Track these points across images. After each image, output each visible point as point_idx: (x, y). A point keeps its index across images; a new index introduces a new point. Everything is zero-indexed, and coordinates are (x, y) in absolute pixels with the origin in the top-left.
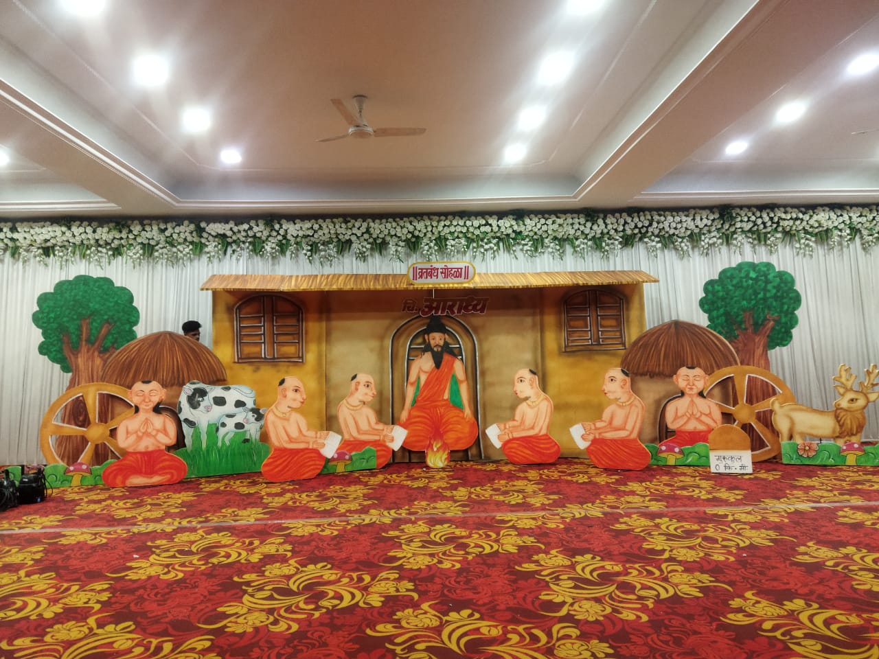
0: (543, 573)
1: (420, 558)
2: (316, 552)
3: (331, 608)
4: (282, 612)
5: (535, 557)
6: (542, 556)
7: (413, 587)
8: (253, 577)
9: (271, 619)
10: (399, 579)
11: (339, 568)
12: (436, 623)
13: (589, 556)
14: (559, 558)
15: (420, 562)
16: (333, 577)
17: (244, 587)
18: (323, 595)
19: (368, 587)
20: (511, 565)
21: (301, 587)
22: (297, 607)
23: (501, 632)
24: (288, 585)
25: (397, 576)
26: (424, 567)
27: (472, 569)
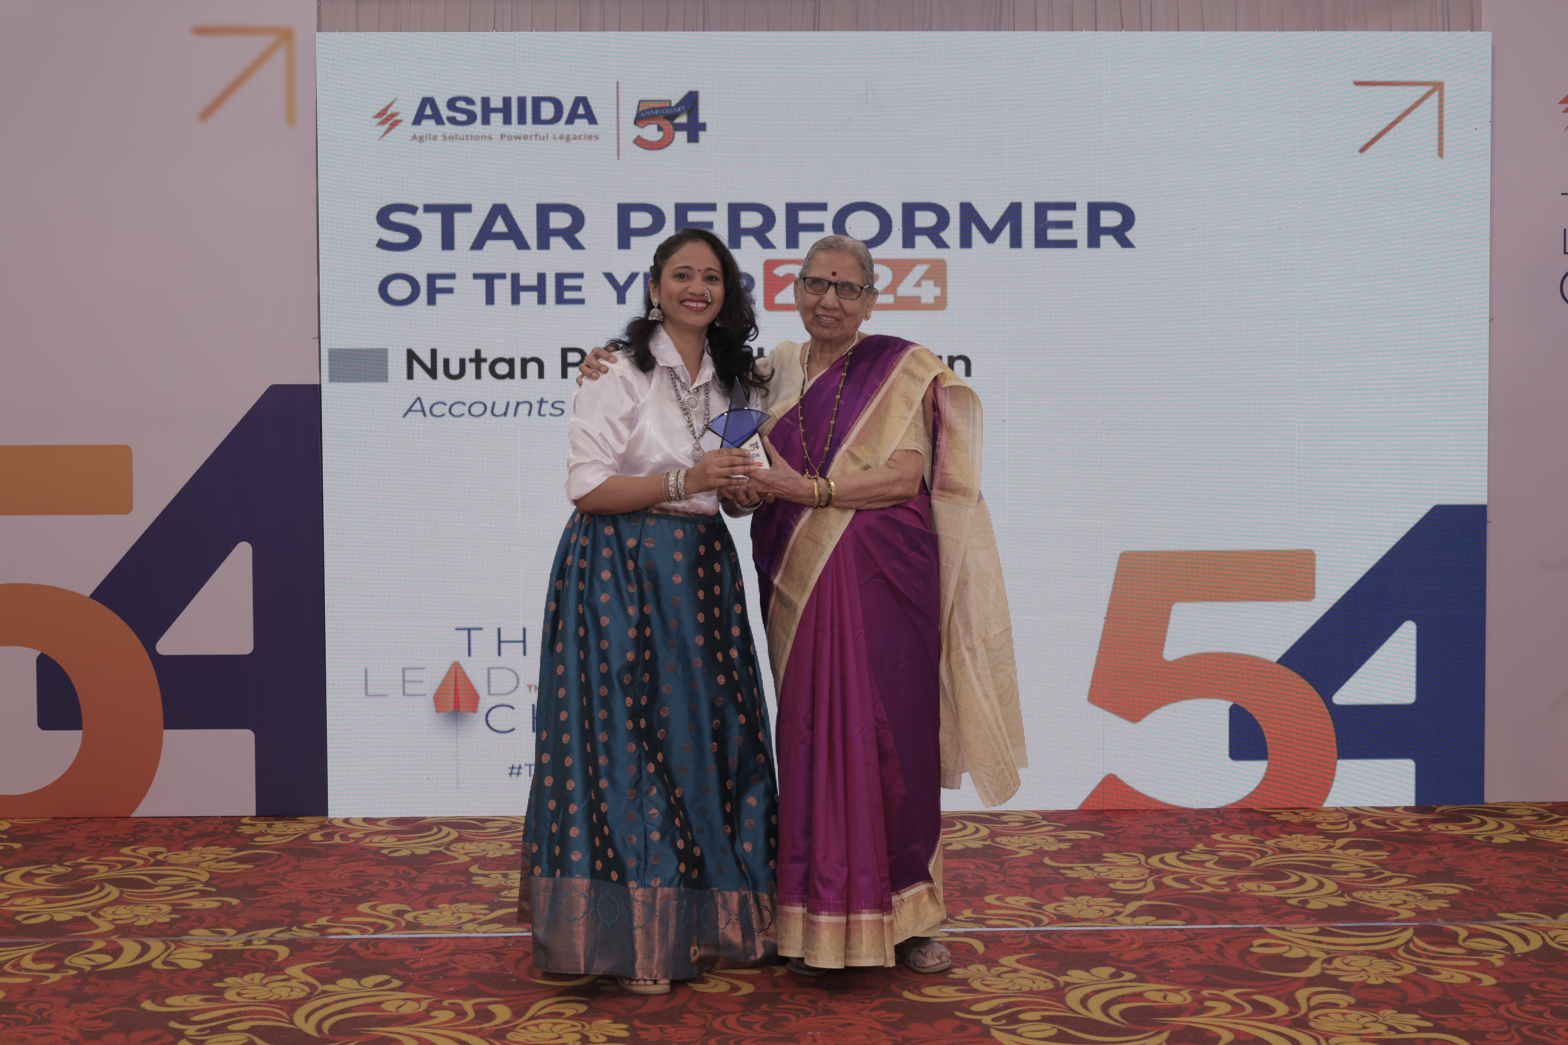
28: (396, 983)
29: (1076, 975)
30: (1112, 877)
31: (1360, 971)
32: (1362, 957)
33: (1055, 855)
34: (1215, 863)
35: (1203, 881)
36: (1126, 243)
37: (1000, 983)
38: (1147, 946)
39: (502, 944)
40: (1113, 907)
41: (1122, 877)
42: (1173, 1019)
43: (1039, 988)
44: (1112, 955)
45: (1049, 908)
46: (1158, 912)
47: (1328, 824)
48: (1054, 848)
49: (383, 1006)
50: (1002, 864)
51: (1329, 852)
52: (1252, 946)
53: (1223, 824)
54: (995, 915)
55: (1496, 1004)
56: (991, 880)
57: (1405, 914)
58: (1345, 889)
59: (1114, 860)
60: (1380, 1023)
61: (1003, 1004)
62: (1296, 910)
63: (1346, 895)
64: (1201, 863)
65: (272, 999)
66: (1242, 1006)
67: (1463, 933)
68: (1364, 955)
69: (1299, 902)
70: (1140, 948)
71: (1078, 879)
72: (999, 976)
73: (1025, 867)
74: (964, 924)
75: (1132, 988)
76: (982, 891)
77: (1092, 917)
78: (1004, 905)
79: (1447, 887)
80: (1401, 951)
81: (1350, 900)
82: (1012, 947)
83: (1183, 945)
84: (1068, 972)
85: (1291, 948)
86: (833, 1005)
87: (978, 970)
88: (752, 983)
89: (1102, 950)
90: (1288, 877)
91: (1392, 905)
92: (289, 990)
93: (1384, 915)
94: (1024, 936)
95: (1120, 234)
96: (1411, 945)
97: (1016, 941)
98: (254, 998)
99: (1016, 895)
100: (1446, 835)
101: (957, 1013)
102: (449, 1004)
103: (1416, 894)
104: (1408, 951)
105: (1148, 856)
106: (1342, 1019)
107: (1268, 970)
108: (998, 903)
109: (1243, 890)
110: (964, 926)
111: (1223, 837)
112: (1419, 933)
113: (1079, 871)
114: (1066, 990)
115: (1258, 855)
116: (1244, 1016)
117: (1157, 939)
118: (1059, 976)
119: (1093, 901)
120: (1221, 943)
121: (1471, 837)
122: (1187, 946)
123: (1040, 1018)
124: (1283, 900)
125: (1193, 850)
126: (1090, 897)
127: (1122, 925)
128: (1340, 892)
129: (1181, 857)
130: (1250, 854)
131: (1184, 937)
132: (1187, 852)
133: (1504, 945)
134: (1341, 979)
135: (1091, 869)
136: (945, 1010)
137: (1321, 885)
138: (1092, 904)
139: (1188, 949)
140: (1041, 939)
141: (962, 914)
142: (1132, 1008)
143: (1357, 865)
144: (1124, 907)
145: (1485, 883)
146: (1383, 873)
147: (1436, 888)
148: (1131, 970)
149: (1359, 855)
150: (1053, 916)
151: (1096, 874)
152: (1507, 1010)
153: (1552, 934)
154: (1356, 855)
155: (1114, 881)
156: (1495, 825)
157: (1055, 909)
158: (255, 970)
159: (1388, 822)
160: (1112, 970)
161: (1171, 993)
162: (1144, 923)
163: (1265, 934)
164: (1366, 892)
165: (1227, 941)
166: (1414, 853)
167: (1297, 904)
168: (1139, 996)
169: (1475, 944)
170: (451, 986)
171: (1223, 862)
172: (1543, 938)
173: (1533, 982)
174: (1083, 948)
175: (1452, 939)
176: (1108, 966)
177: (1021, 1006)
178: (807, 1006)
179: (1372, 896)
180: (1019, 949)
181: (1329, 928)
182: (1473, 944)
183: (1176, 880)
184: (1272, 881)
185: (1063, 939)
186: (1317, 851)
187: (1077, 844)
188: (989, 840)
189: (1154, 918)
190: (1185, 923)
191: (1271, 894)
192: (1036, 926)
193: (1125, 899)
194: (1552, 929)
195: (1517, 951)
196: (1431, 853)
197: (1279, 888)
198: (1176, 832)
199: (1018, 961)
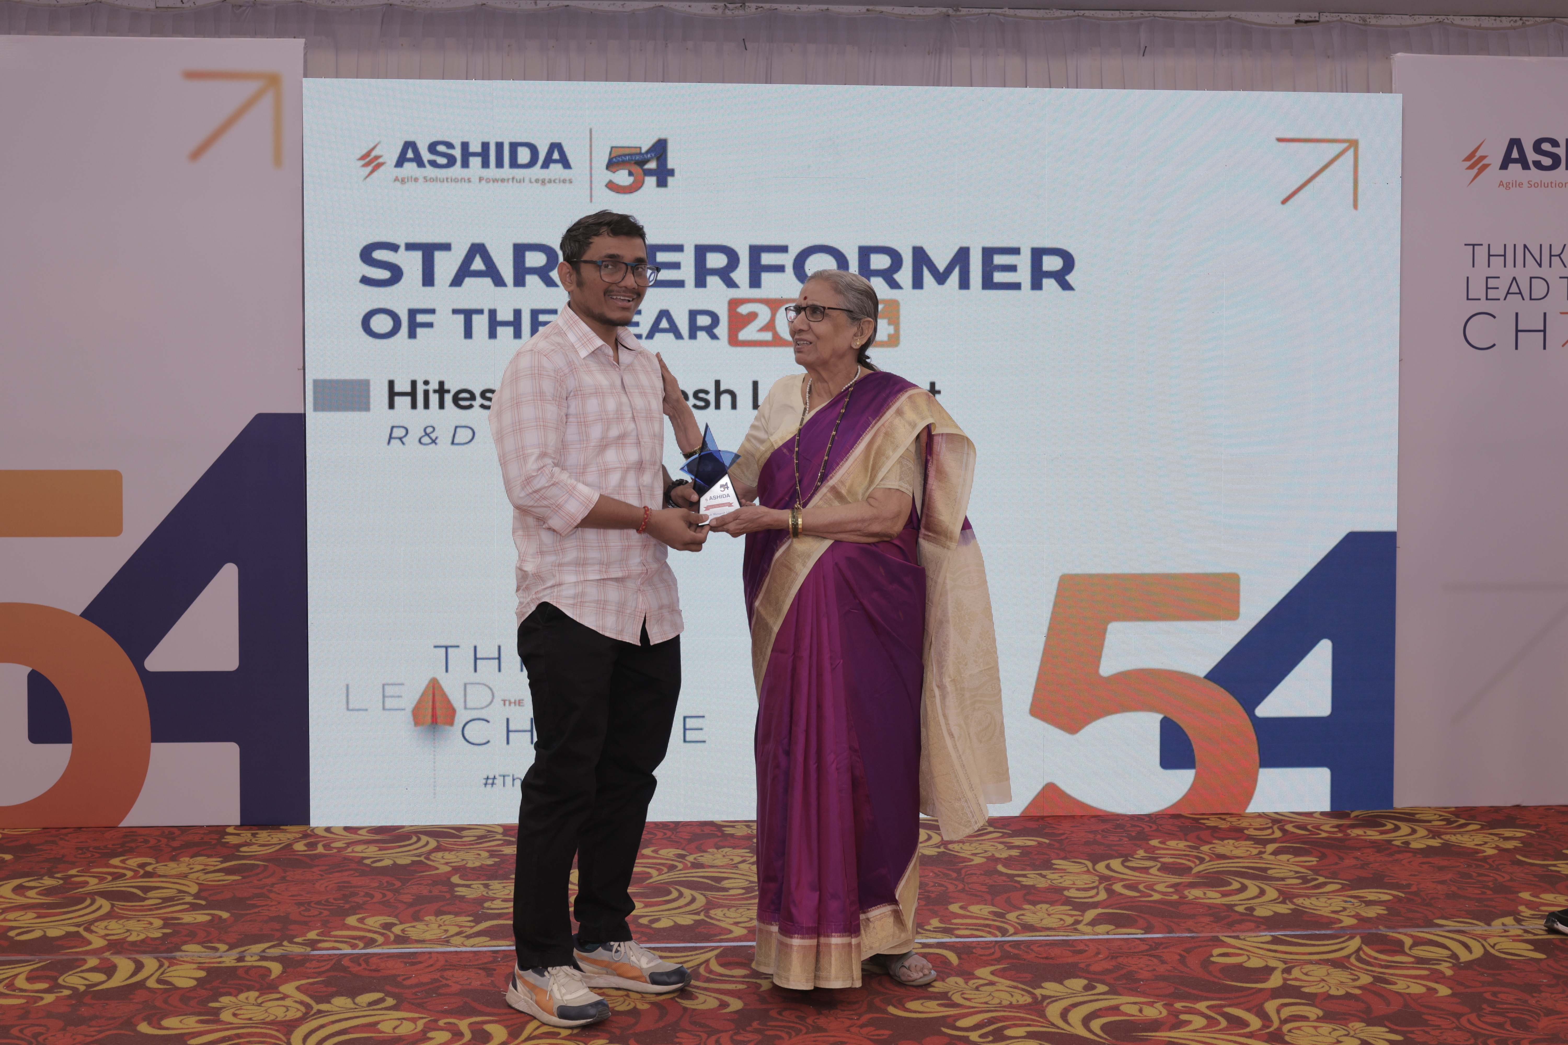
28: (390, 1002)
29: (1050, 988)
30: (1065, 884)
31: (1320, 981)
32: (1319, 966)
33: (1008, 862)
34: (1159, 870)
35: (1151, 887)
36: (1066, 286)
37: (980, 996)
38: (1113, 957)
39: (491, 959)
40: (1072, 916)
41: (1074, 884)
42: (1154, 1034)
43: (1018, 1001)
44: (1082, 965)
45: (1012, 916)
46: (1118, 921)
47: (1255, 829)
48: (1004, 855)
49: (379, 1026)
50: (958, 871)
51: (1261, 857)
52: (1212, 956)
53: (1157, 830)
54: (962, 924)
55: (1458, 1016)
56: (951, 888)
57: (1349, 921)
58: (1286, 896)
59: (1064, 867)
60: (1352, 1036)
61: (986, 1019)
62: (1245, 917)
63: (1287, 902)
64: (1145, 870)
65: (268, 1019)
66: (1216, 1019)
67: (1408, 942)
68: (1319, 964)
69: (1246, 909)
70: (1106, 958)
71: (1033, 886)
72: (977, 989)
73: (981, 874)
74: (934, 935)
75: (1107, 1001)
76: (943, 900)
77: (1054, 926)
78: (968, 914)
79: (1380, 893)
80: (1353, 960)
81: (1293, 907)
82: (984, 958)
83: (1147, 955)
84: (1043, 985)
85: (1249, 958)
86: (822, 1021)
87: (956, 983)
88: (739, 998)
89: (1070, 960)
90: (1230, 884)
91: (1333, 912)
92: (284, 1009)
93: (1328, 923)
94: (994, 946)
95: (1061, 278)
96: (1361, 953)
97: (988, 952)
98: (250, 1019)
99: (978, 903)
100: (1366, 840)
101: (944, 1030)
102: (445, 1024)
103: (1352, 900)
104: (1360, 960)
105: (1094, 863)
106: (1315, 1033)
107: (1233, 981)
108: (962, 912)
109: (1191, 897)
110: (934, 936)
111: (1160, 842)
112: (1367, 940)
113: (1032, 878)
114: (1045, 1004)
115: (1198, 862)
116: (1220, 1030)
117: (1121, 949)
118: (1035, 989)
119: (1052, 909)
120: (1182, 953)
121: (1389, 842)
122: (1151, 956)
123: (1025, 1034)
124: (1230, 907)
125: (1135, 856)
126: (1048, 906)
127: (1084, 934)
128: (1281, 899)
129: (1126, 864)
130: (1189, 860)
131: (1147, 947)
132: (1130, 858)
133: (1448, 953)
134: (1303, 990)
135: (1044, 876)
136: (932, 1026)
137: (1262, 893)
138: (1052, 912)
139: (1152, 959)
140: (1010, 949)
141: (930, 924)
142: (1111, 1022)
143: (1291, 871)
144: (1082, 916)
145: (1414, 889)
146: (1317, 879)
147: (1371, 894)
148: (1103, 982)
149: (1291, 860)
150: (1017, 925)
151: (1049, 881)
152: (1469, 1021)
153: (1492, 941)
154: (1288, 860)
155: (1068, 889)
156: (1409, 831)
157: (1017, 918)
158: (249, 988)
159: (1309, 827)
160: (1085, 982)
161: (1148, 1007)
162: (1104, 932)
163: (1224, 944)
164: (1306, 899)
165: (1188, 951)
166: (1342, 859)
167: (1245, 911)
168: (1115, 1009)
169: (1421, 952)
170: (444, 1004)
171: (1165, 868)
172: (1483, 945)
173: (1485, 992)
174: (1052, 958)
175: (1397, 947)
176: (1080, 977)
177: (1004, 1022)
178: (797, 1023)
179: (1313, 902)
180: (992, 960)
181: (1280, 937)
182: (1420, 951)
183: (1126, 887)
184: (1216, 887)
185: (1032, 950)
186: (1250, 857)
187: (1025, 851)
188: (942, 847)
189: (1113, 927)
190: (1143, 932)
191: (1218, 901)
192: (1003, 936)
193: (1082, 907)
194: (1490, 936)
195: (1462, 960)
196: (1357, 858)
197: (1224, 895)
198: (1116, 839)
199: (992, 973)
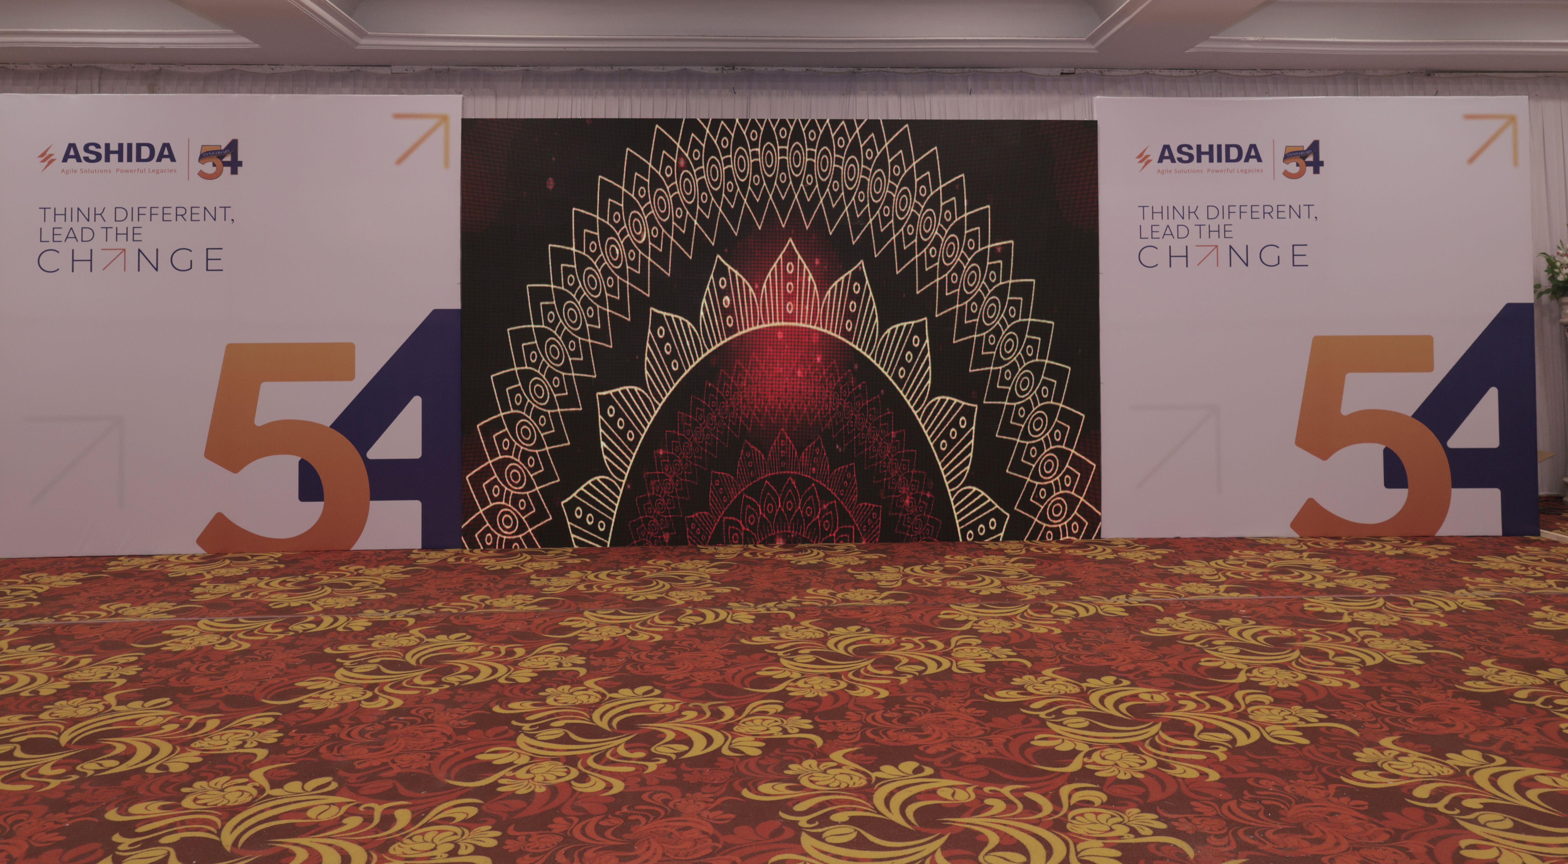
0: (1033, 706)
1: (816, 681)
2: (628, 667)
3: (674, 757)
4: (590, 762)
5: (1017, 681)
6: (1027, 678)
7: (811, 727)
8: (527, 706)
9: (574, 773)
10: (786, 713)
11: (676, 695)
12: (859, 781)
13: (1110, 679)
14: (1058, 681)
15: (816, 687)
16: (668, 709)
17: (514, 723)
18: (656, 737)
19: (733, 725)
20: (977, 691)
21: (615, 723)
22: (615, 754)
23: (973, 796)
24: (591, 720)
25: (780, 708)
26: (825, 695)
27: (909, 699)
